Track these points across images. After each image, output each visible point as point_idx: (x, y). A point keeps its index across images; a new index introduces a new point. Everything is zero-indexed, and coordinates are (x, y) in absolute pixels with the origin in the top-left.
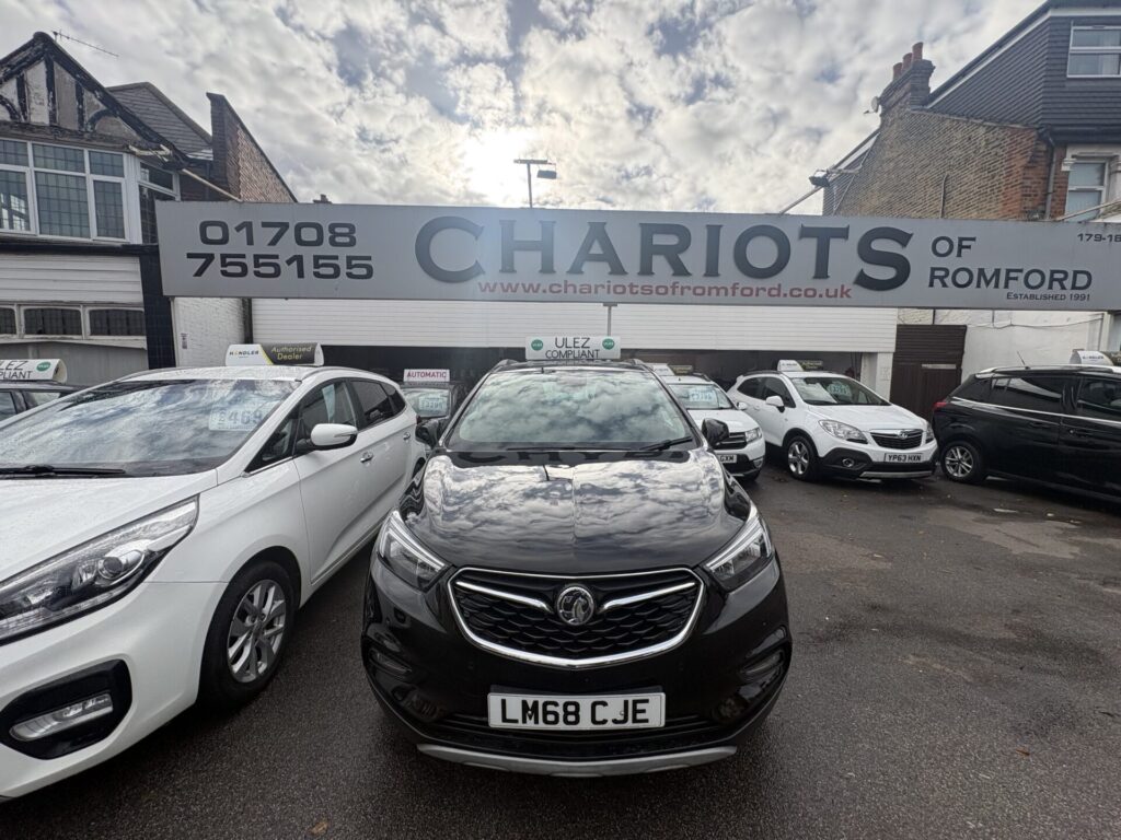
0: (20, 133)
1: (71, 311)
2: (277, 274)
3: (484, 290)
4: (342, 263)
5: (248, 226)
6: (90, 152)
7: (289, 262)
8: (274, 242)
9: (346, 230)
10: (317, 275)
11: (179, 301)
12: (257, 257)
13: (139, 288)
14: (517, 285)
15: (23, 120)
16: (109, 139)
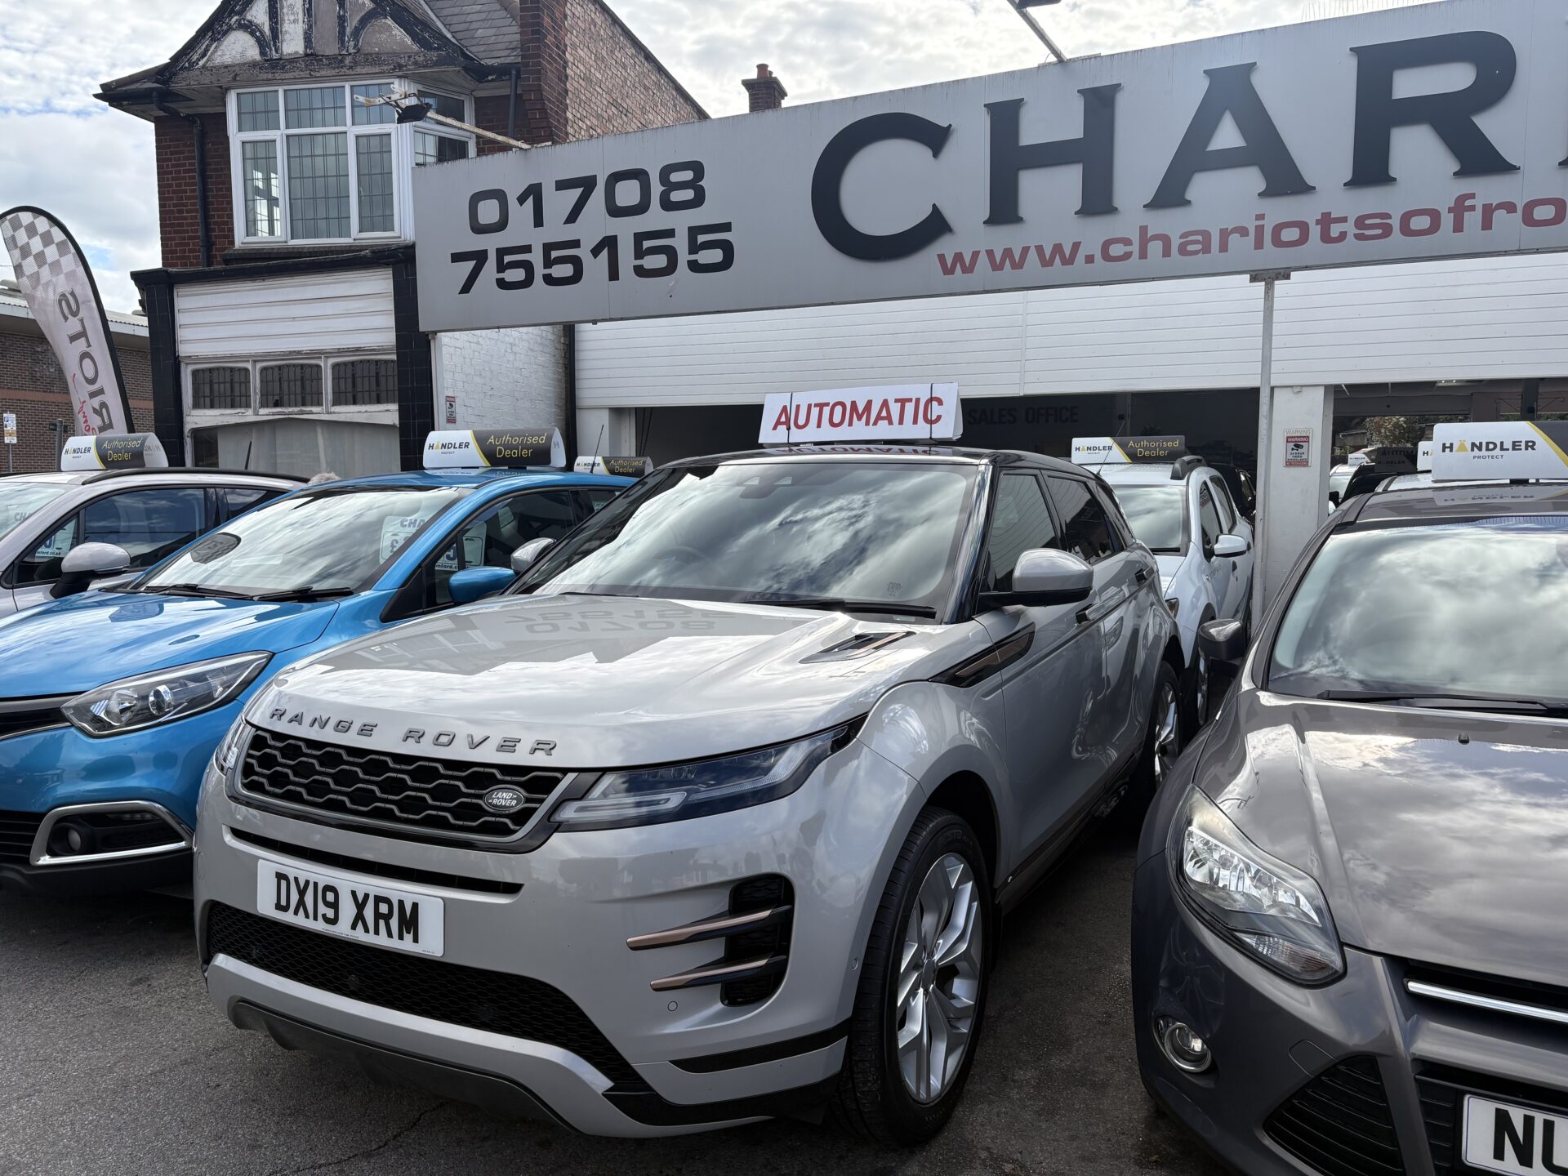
0: (270, 76)
1: (311, 366)
2: (576, 277)
3: (948, 271)
4: (680, 243)
5: (534, 193)
6: (351, 86)
7: (596, 252)
8: (572, 217)
9: (688, 175)
10: (640, 271)
11: (445, 339)
12: (548, 248)
13: (390, 321)
14: (1025, 250)
15: (275, 56)
16: (374, 59)
